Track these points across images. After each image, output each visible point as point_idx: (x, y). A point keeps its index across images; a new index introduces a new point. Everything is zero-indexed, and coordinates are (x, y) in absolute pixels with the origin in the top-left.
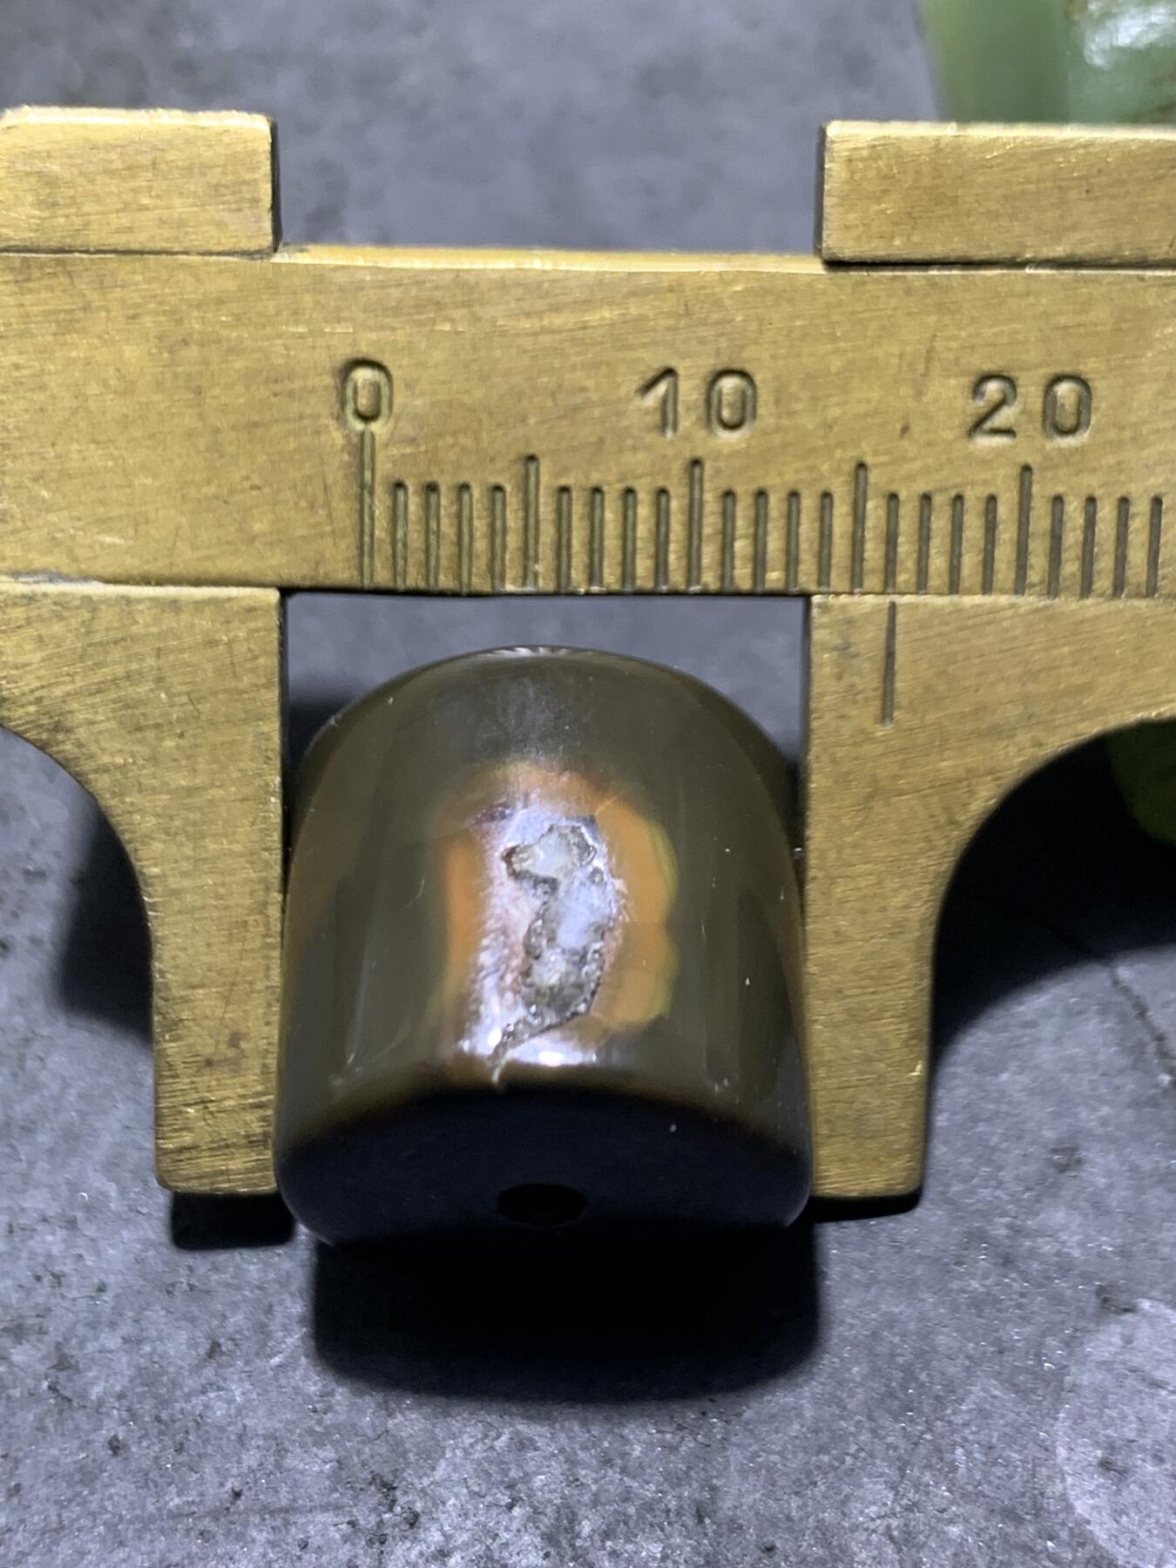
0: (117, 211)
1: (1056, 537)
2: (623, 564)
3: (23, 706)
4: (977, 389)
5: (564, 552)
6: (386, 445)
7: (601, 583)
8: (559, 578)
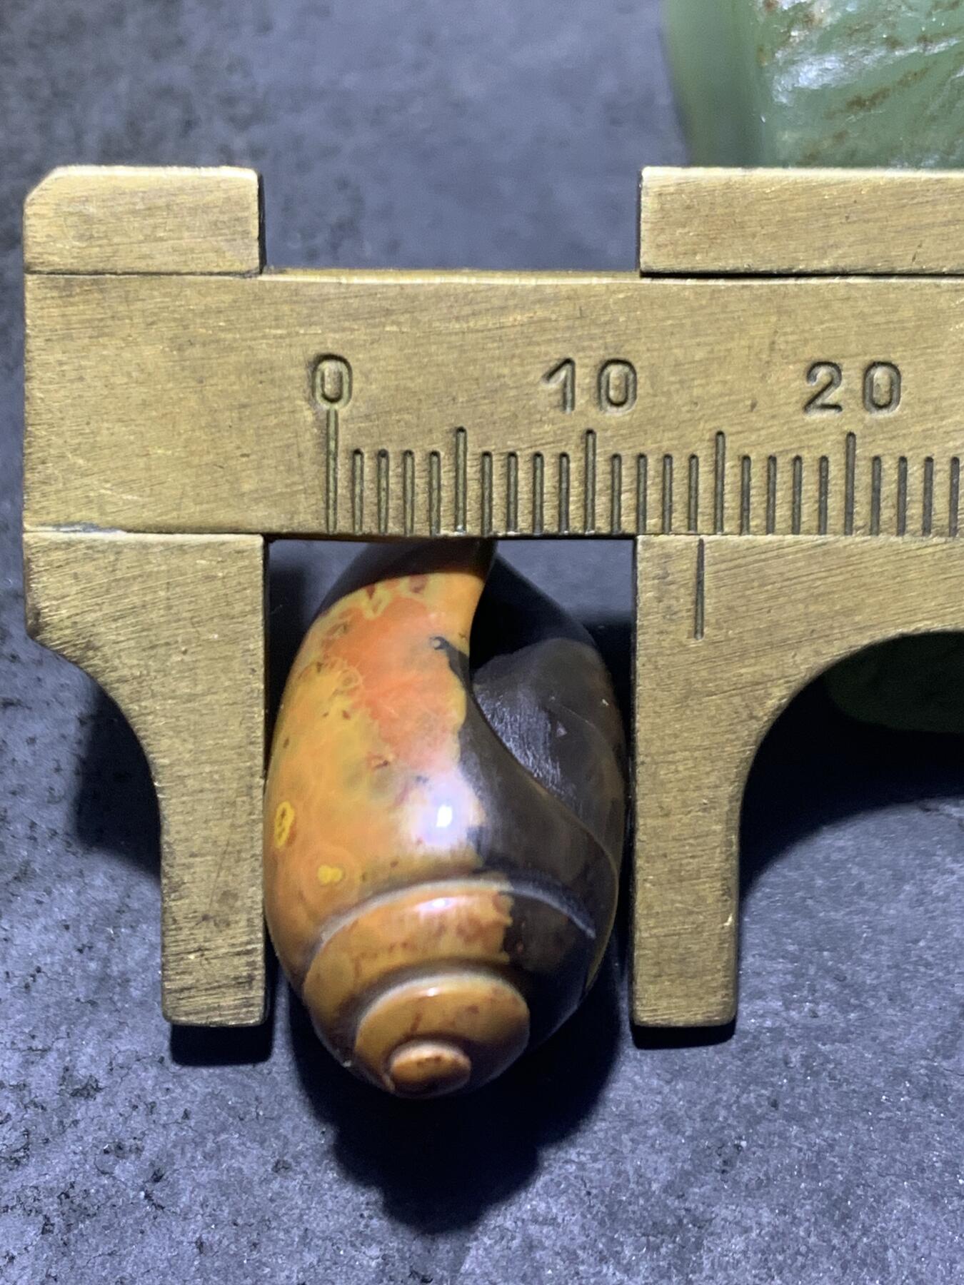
0: (139, 242)
1: (876, 490)
2: (533, 513)
3: (61, 629)
4: (810, 374)
5: (487, 506)
6: (348, 421)
7: (515, 529)
8: (483, 525)
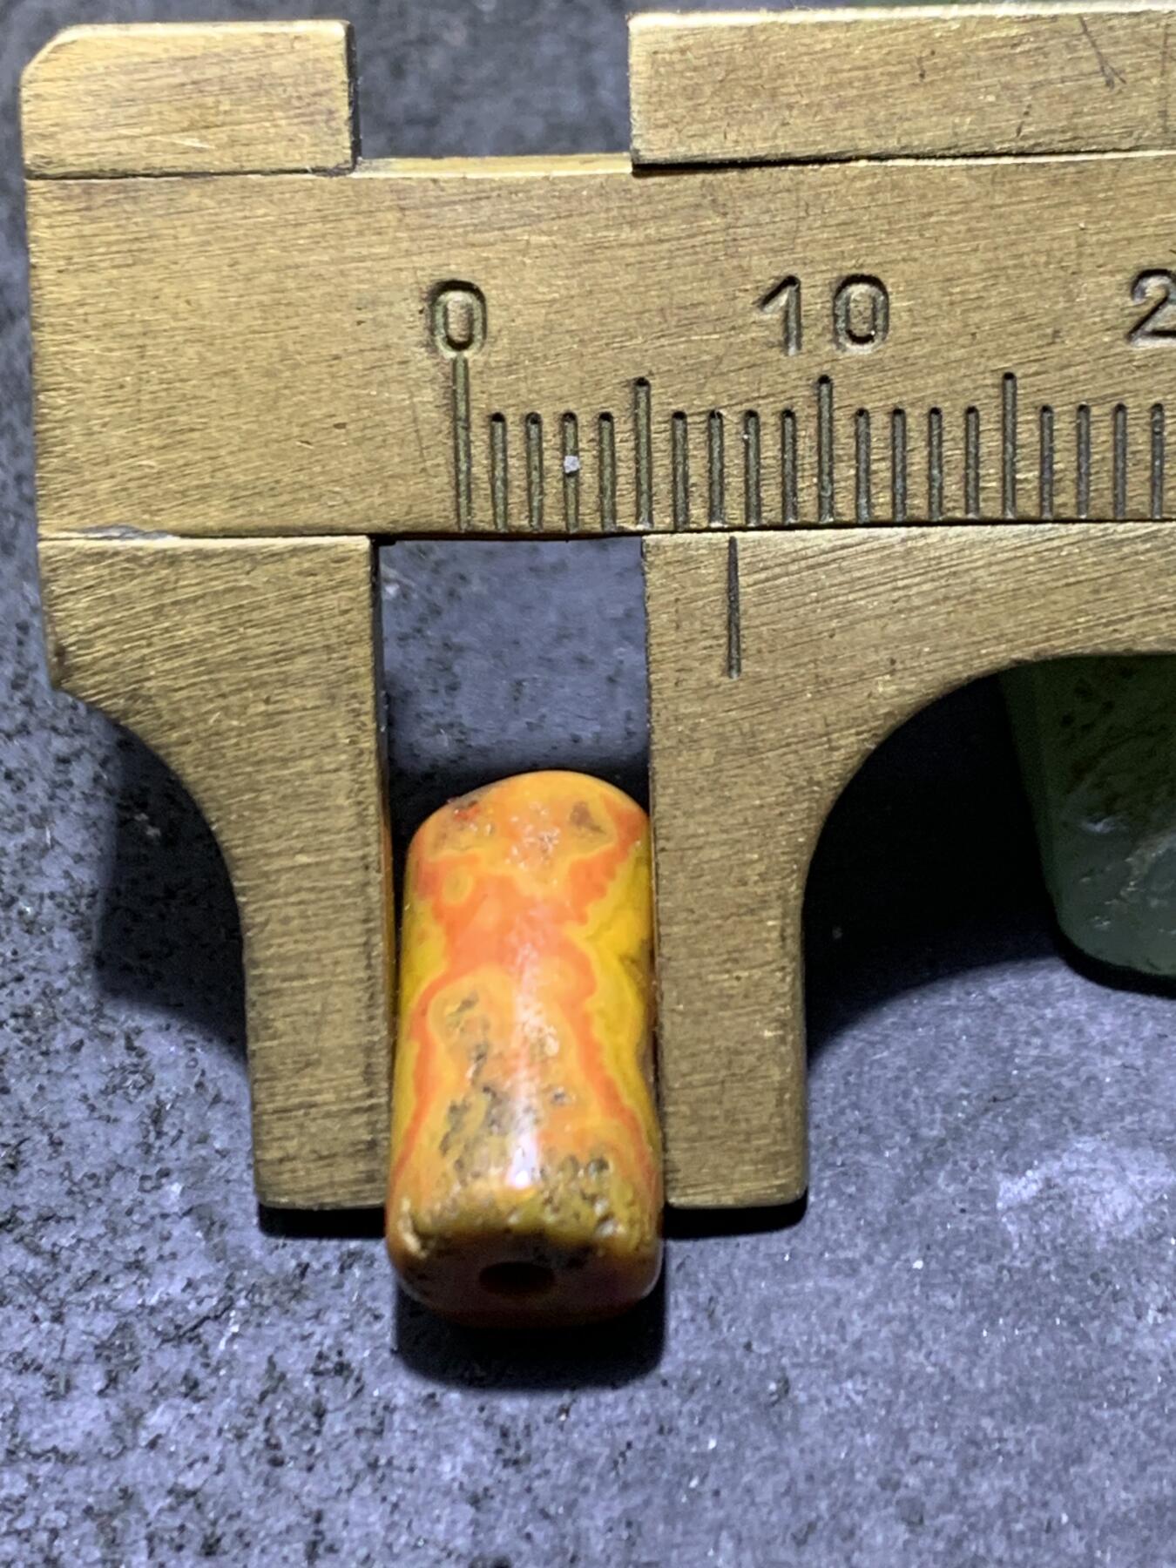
0: (183, 130)
2: (747, 495)
3: (95, 674)
4: (1135, 286)
5: (680, 487)
6: (481, 373)
7: (721, 519)
8: (675, 516)
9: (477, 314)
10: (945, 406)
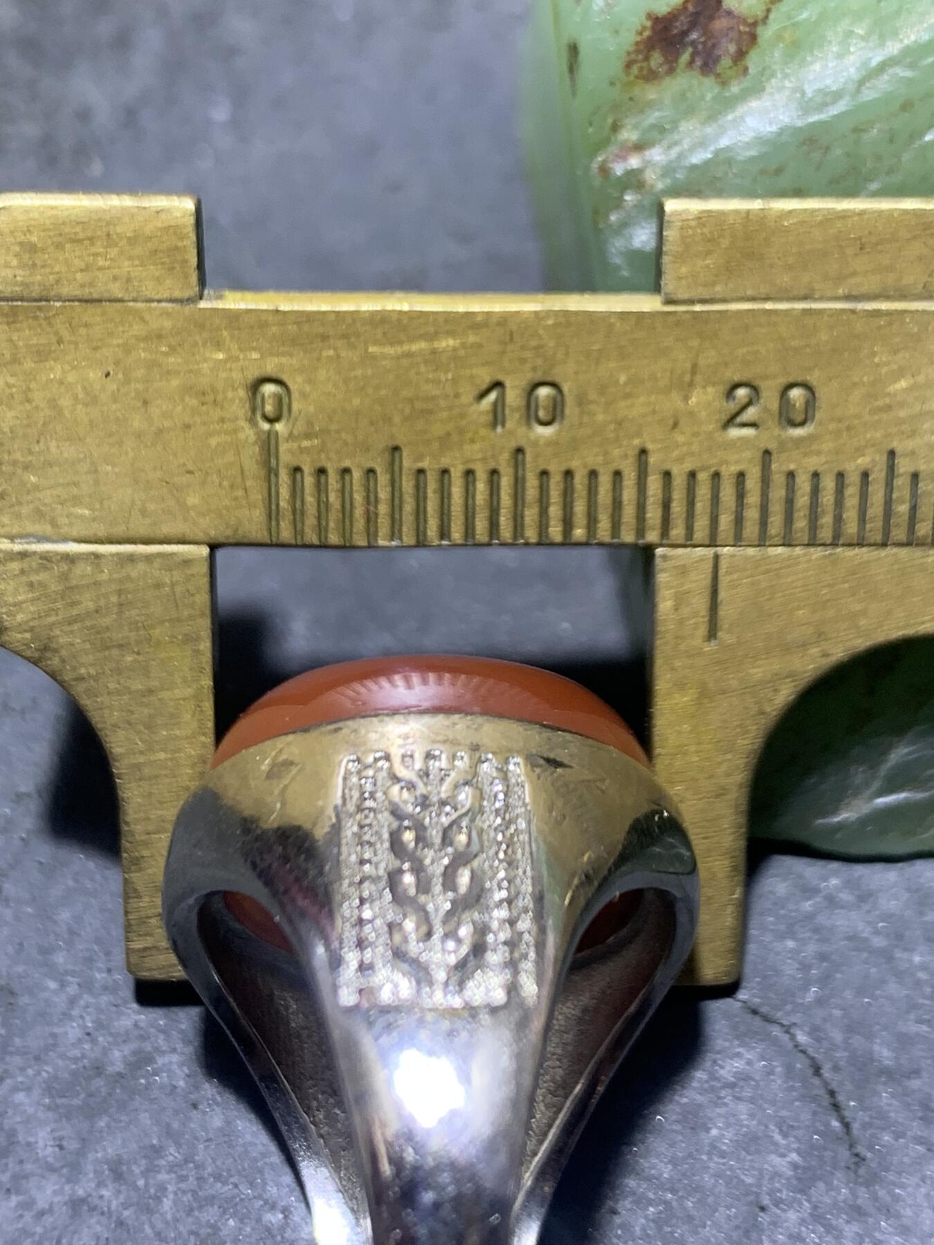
0: (82, 271)
1: (790, 502)
2: (466, 524)
4: (730, 393)
5: (422, 516)
7: (449, 539)
8: (418, 536)
9: (285, 400)
10: (601, 470)
